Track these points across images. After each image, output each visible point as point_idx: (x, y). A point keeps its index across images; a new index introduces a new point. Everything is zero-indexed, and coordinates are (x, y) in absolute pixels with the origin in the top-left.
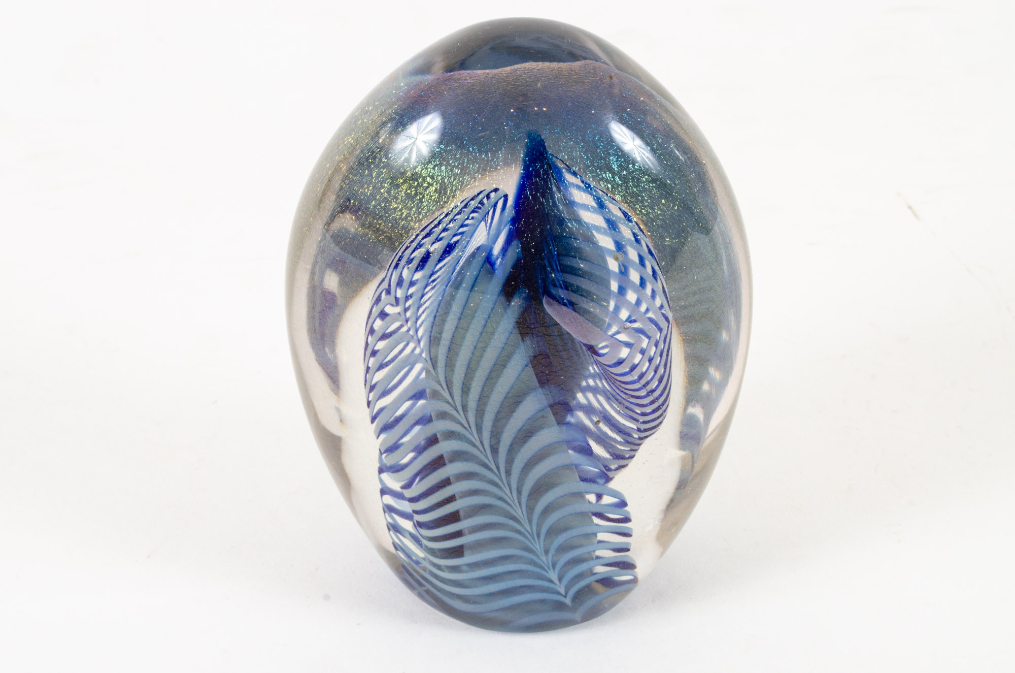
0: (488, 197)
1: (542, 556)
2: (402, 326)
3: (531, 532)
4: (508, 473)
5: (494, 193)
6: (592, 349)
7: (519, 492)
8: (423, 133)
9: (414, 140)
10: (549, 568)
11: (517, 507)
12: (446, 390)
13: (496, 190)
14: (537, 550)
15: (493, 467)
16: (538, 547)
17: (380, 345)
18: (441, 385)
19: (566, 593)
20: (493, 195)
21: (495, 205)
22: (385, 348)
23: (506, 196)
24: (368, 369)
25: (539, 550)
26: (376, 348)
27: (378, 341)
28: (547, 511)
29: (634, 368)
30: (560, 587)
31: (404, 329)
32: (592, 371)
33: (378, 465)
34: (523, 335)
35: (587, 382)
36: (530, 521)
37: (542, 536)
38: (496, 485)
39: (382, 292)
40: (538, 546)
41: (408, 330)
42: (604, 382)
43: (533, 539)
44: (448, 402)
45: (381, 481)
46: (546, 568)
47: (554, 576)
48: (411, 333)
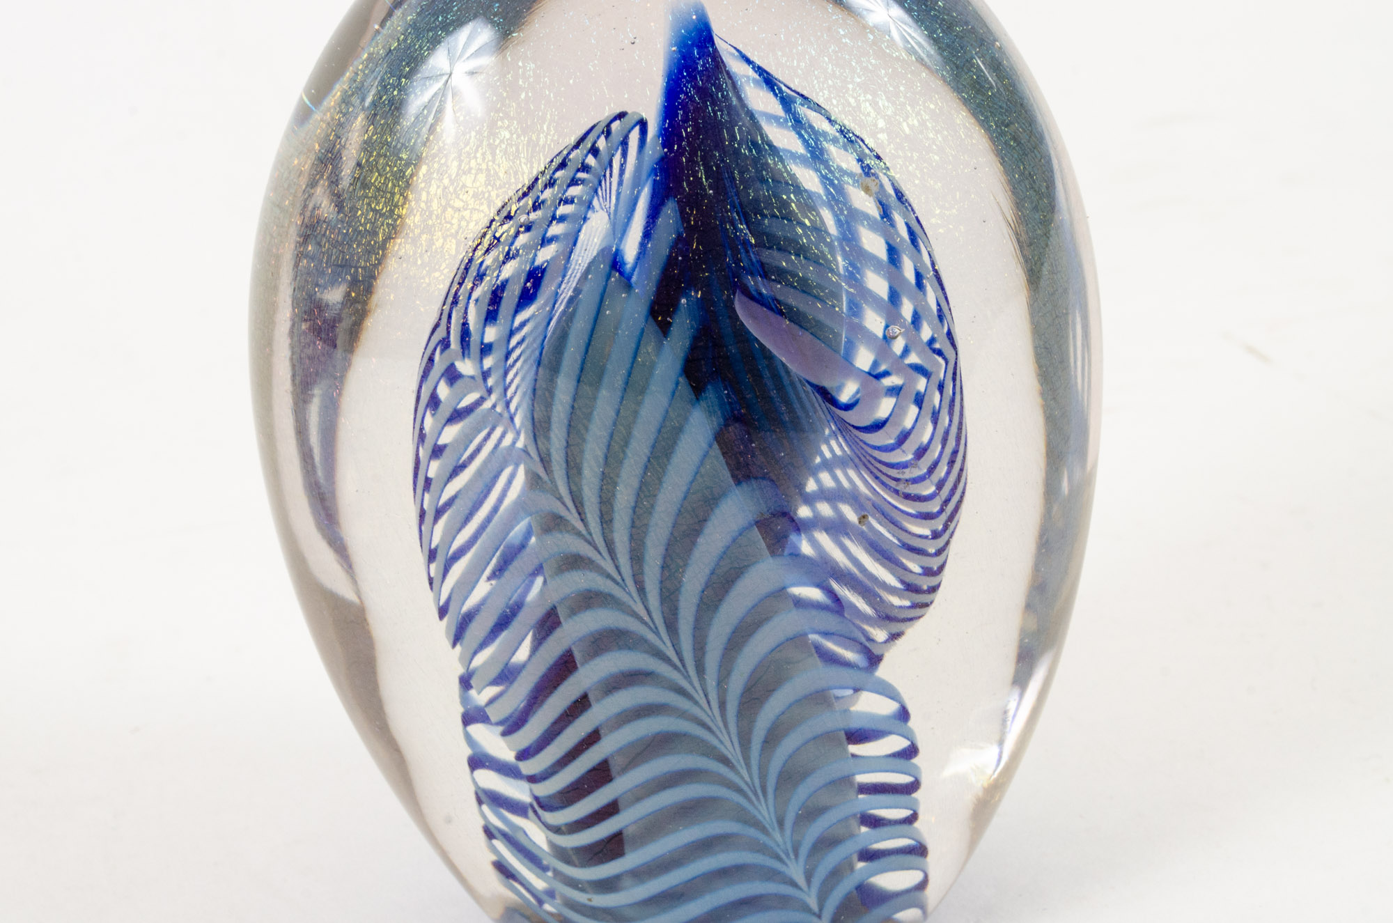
0: (608, 133)
1: (774, 830)
2: (481, 400)
3: (750, 783)
4: (700, 669)
5: (618, 122)
6: (827, 397)
7: (722, 705)
8: (463, 59)
9: (445, 78)
10: (788, 855)
11: (721, 732)
12: (574, 510)
13: (621, 116)
14: (765, 819)
15: (671, 653)
16: (765, 813)
17: (450, 434)
18: (564, 504)
19: (821, 909)
20: (615, 126)
21: (624, 143)
22: (456, 441)
23: (643, 124)
24: (422, 515)
25: (768, 819)
26: (440, 442)
27: (445, 425)
28: (772, 739)
29: (904, 437)
30: (809, 896)
31: (487, 405)
32: (828, 455)
33: (461, 710)
34: (698, 390)
35: (818, 481)
36: (747, 759)
37: (770, 790)
38: (681, 692)
39: (435, 349)
40: (765, 811)
41: (494, 406)
42: (852, 473)
43: (755, 794)
44: (579, 534)
45: (469, 740)
46: (783, 856)
47: (796, 871)
48: (499, 409)
